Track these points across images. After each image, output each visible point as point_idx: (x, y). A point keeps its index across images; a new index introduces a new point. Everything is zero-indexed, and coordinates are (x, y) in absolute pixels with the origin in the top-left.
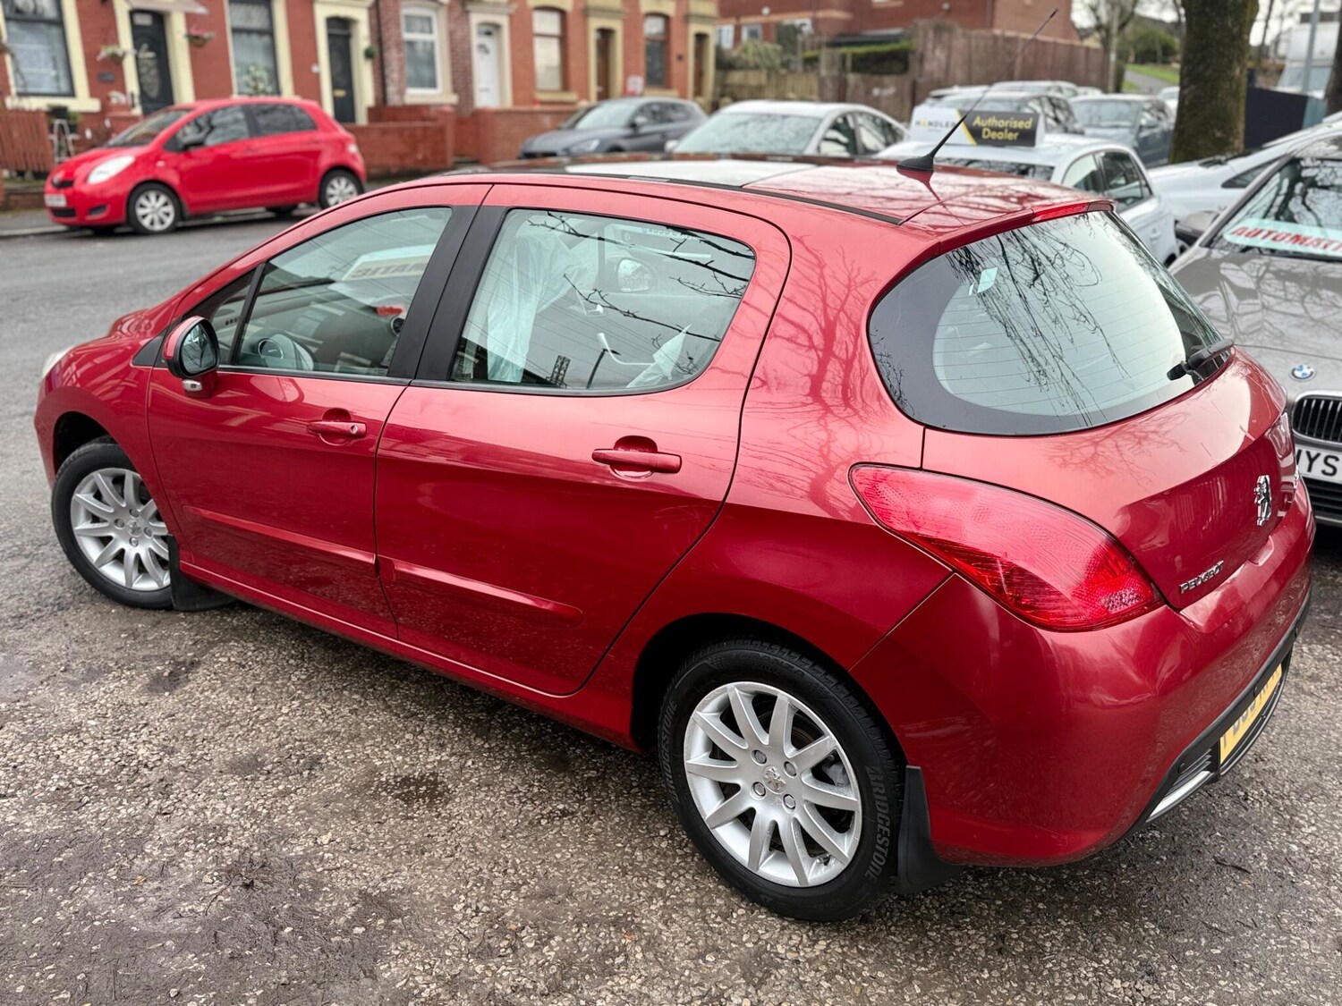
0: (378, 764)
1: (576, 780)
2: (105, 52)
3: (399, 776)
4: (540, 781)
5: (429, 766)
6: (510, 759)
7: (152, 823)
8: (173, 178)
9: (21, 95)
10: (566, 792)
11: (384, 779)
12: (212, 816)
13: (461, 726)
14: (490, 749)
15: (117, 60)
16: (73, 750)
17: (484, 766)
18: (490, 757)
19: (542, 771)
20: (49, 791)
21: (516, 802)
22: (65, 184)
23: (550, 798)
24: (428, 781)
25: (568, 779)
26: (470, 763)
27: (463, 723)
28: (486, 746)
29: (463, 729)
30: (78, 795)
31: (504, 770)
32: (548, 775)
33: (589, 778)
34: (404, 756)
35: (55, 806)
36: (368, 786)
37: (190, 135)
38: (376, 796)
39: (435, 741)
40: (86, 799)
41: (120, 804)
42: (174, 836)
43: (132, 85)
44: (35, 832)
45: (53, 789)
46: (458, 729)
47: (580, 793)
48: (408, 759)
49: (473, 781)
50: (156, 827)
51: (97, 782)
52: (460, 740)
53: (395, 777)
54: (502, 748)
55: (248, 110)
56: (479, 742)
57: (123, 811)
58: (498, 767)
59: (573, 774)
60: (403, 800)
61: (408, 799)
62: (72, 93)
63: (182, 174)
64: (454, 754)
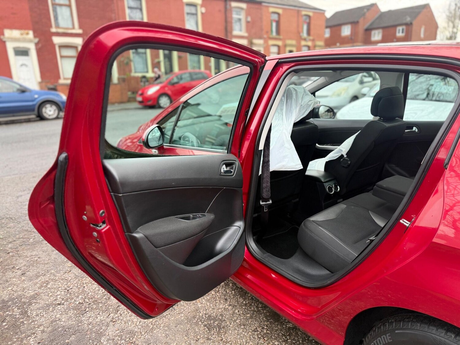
0: (200, 306)
1: (283, 328)
2: (156, 60)
3: (208, 314)
4: (267, 326)
5: (220, 311)
6: (254, 311)
7: (108, 325)
8: (169, 92)
9: (135, 72)
10: (278, 335)
11: (201, 315)
12: (131, 326)
13: (234, 290)
14: (246, 305)
15: (159, 63)
16: (90, 284)
17: (243, 314)
18: (245, 309)
19: (268, 321)
20: (76, 304)
21: (256, 337)
22: (142, 95)
23: (271, 337)
24: (219, 318)
25: (279, 327)
26: (237, 311)
27: (235, 289)
28: (244, 302)
29: (235, 292)
30: (86, 307)
31: (251, 317)
32: (271, 323)
33: (289, 327)
34: (210, 303)
35: (75, 312)
36: (194, 317)
37: (175, 80)
38: (197, 324)
39: (223, 297)
40: (87, 310)
41: (99, 314)
42: (114, 334)
43: (163, 69)
44: (64, 324)
45: (77, 303)
46: (233, 292)
47: (285, 336)
48: (211, 305)
49: (238, 321)
50: (109, 328)
51: (93, 302)
52: (234, 297)
53: (206, 314)
54: (251, 305)
55: (190, 74)
56: (241, 300)
57: (99, 318)
58: (249, 315)
59: (282, 324)
60: (208, 328)
61: (209, 328)
62: (147, 72)
63: (172, 92)
64: (230, 305)
